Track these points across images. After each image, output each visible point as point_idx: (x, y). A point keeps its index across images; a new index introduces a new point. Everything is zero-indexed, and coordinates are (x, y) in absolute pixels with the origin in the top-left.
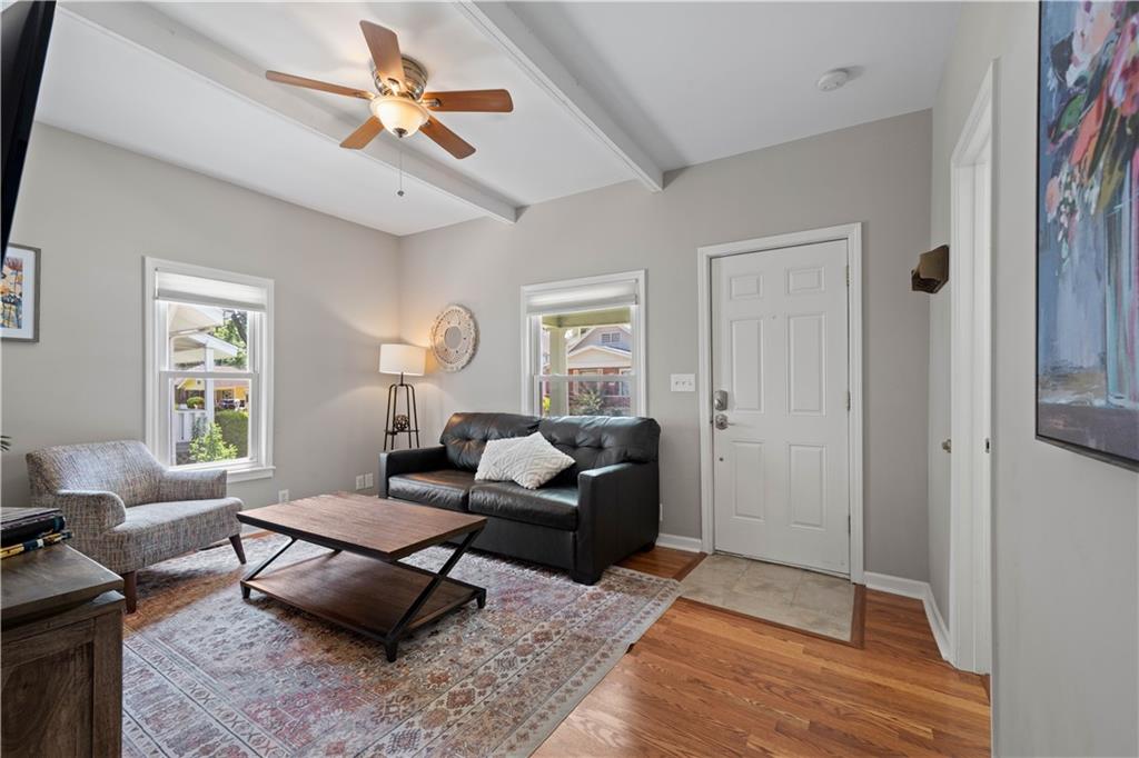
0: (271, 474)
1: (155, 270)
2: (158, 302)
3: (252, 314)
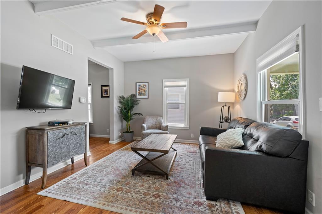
0: (188, 129)
1: (165, 82)
2: (165, 88)
3: (185, 88)
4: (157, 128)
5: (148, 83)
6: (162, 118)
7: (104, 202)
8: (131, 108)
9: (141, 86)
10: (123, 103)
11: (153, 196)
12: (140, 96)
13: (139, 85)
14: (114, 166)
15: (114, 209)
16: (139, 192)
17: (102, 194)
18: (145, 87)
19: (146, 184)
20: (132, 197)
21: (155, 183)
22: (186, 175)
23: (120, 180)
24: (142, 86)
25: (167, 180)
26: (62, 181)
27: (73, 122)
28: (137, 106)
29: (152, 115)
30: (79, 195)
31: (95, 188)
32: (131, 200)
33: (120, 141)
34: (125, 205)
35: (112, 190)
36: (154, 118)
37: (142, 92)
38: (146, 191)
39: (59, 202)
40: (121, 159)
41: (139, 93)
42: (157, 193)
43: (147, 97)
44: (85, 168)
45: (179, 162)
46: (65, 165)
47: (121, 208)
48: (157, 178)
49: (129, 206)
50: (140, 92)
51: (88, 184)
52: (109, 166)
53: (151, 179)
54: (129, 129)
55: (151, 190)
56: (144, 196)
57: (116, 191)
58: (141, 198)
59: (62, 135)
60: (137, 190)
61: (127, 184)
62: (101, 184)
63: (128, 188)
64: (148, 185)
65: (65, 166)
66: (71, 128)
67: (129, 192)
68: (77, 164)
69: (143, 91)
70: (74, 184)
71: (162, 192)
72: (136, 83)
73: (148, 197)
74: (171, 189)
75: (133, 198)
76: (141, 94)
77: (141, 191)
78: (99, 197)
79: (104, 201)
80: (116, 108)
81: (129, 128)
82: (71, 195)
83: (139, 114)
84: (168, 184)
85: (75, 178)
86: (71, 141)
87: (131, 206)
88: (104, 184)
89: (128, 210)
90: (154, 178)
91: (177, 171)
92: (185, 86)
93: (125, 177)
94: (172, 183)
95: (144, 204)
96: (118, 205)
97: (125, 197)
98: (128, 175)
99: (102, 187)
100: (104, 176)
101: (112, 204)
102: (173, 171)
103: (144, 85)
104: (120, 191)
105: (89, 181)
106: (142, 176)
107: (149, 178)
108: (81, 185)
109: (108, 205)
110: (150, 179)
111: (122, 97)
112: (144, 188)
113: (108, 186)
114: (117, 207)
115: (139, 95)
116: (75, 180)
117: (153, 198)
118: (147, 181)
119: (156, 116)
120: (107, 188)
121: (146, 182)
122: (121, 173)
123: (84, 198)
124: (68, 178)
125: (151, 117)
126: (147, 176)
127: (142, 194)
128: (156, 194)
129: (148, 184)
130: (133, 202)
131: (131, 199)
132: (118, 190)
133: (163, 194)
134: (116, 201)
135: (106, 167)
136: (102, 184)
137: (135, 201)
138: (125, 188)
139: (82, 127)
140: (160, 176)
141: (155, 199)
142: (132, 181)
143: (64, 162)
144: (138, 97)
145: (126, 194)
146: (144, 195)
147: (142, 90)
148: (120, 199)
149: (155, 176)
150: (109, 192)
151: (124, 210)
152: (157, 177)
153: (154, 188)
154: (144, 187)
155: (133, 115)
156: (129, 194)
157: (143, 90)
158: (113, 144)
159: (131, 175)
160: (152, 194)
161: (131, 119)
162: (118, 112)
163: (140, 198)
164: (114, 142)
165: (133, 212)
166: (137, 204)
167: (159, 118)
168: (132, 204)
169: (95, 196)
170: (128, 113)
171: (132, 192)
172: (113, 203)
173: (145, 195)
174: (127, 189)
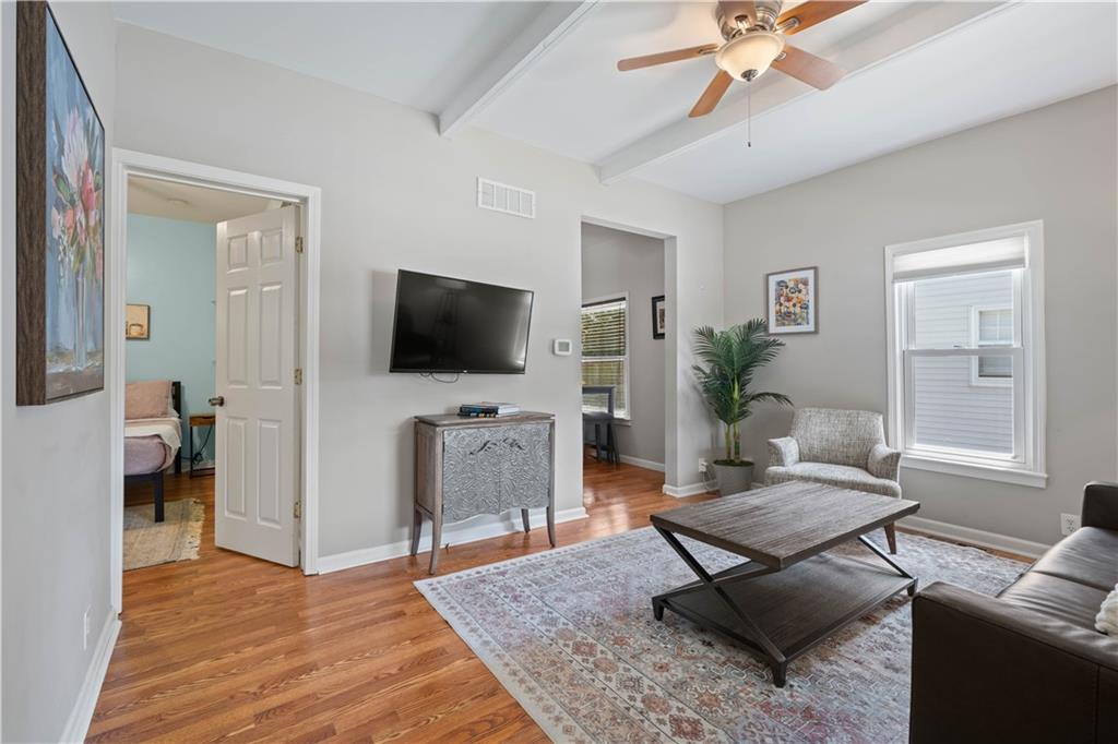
0: (1042, 485)
1: (894, 256)
2: (897, 285)
3: (1017, 273)
4: (851, 462)
5: (815, 269)
6: (881, 418)
7: (518, 667)
8: (742, 373)
9: (787, 287)
10: (714, 355)
11: (676, 721)
12: (784, 325)
13: (780, 283)
14: (622, 570)
15: (528, 701)
16: (635, 684)
17: (530, 641)
18: (801, 286)
19: (680, 669)
20: (604, 689)
21: (719, 678)
22: (893, 704)
23: (607, 618)
24: (791, 284)
25: (778, 686)
26: (472, 571)
27: (516, 410)
28: (768, 364)
29: (832, 403)
30: (480, 621)
31: (528, 616)
32: (590, 698)
33: (704, 491)
34: (563, 705)
35: (561, 642)
36: (838, 416)
37: (792, 309)
38: (659, 692)
39: (436, 620)
40: (659, 551)
41: (778, 312)
42: (697, 717)
43: (811, 327)
44: (546, 553)
45: (898, 632)
46: (508, 530)
47: (547, 709)
48: (737, 664)
49: (573, 713)
50: (783, 310)
51: (519, 599)
52: (608, 564)
53: (712, 656)
54: (737, 453)
55: (682, 697)
56: (640, 705)
57: (569, 651)
58: (628, 709)
59: (480, 443)
60: (634, 673)
61: (619, 641)
62: (549, 612)
63: (610, 656)
64: (686, 675)
65: (507, 533)
66: (504, 427)
67: (605, 671)
68: (535, 535)
69: (794, 305)
70: (491, 586)
71: (718, 724)
72: (768, 275)
73: (653, 716)
74: (766, 732)
75: (602, 696)
76: (784, 317)
77: (646, 682)
78: (519, 647)
79: (520, 663)
80: (685, 373)
81: (737, 447)
82: (466, 614)
83: (776, 396)
84: (766, 707)
85: (503, 574)
86: (506, 465)
87: (580, 715)
88: (555, 614)
89: (561, 726)
90: (723, 659)
91: (857, 669)
92: (1019, 262)
93: (628, 615)
94: (791, 710)
95: (622, 730)
96: (546, 696)
97: (581, 678)
98: (641, 612)
99: (544, 622)
100: (573, 591)
101: (534, 684)
102: (831, 663)
103: (797, 282)
104: (583, 653)
105: (527, 591)
106: (685, 632)
107: (706, 648)
108: (502, 594)
109: (522, 681)
110: (707, 657)
111: (707, 334)
112: (661, 677)
113: (564, 624)
114: (540, 699)
115: (780, 323)
116: (501, 577)
117: (667, 729)
118: (690, 658)
119: (849, 409)
120: (554, 629)
121: (686, 661)
122: (626, 598)
123: (485, 634)
124: (491, 567)
125: (824, 410)
126: (704, 642)
127: (639, 697)
128: (688, 721)
129: (686, 669)
130: (595, 706)
131: (594, 696)
132: (577, 649)
133: (714, 733)
134: (549, 678)
135: (596, 566)
136: (551, 613)
137: (602, 705)
138: (602, 652)
139: (540, 427)
140: (754, 662)
141: (674, 734)
142: (639, 637)
143: (507, 522)
144: (773, 328)
145: (591, 672)
146: (643, 701)
147: (789, 300)
148: (563, 679)
149: (733, 653)
150: (551, 645)
151: (549, 718)
152: (742, 658)
153: (701, 695)
154: (665, 674)
155: (753, 399)
156: (601, 675)
157: (794, 301)
158: (673, 498)
159: (650, 615)
160: (674, 712)
161: (743, 414)
162: (695, 388)
163: (622, 705)
164: (676, 492)
165: (571, 738)
166: (602, 720)
167: (864, 416)
168: (585, 712)
169: (511, 639)
170: (731, 391)
171: (614, 676)
172: (537, 680)
173: (645, 705)
174: (606, 659)
